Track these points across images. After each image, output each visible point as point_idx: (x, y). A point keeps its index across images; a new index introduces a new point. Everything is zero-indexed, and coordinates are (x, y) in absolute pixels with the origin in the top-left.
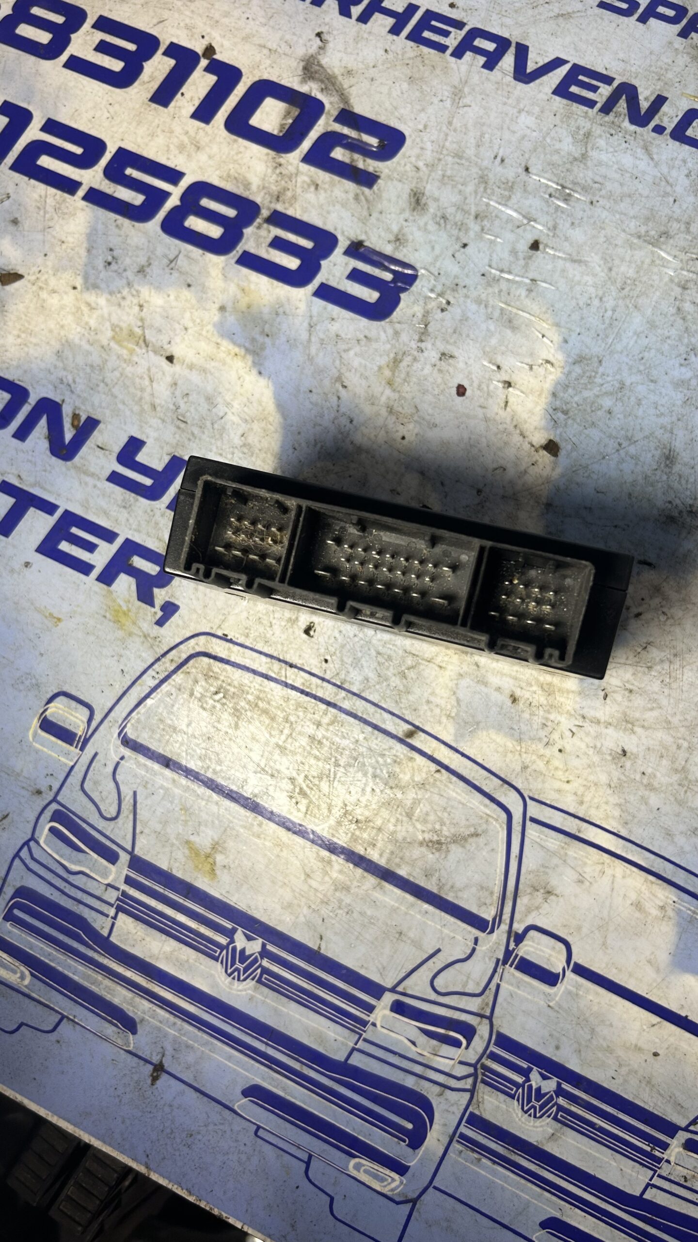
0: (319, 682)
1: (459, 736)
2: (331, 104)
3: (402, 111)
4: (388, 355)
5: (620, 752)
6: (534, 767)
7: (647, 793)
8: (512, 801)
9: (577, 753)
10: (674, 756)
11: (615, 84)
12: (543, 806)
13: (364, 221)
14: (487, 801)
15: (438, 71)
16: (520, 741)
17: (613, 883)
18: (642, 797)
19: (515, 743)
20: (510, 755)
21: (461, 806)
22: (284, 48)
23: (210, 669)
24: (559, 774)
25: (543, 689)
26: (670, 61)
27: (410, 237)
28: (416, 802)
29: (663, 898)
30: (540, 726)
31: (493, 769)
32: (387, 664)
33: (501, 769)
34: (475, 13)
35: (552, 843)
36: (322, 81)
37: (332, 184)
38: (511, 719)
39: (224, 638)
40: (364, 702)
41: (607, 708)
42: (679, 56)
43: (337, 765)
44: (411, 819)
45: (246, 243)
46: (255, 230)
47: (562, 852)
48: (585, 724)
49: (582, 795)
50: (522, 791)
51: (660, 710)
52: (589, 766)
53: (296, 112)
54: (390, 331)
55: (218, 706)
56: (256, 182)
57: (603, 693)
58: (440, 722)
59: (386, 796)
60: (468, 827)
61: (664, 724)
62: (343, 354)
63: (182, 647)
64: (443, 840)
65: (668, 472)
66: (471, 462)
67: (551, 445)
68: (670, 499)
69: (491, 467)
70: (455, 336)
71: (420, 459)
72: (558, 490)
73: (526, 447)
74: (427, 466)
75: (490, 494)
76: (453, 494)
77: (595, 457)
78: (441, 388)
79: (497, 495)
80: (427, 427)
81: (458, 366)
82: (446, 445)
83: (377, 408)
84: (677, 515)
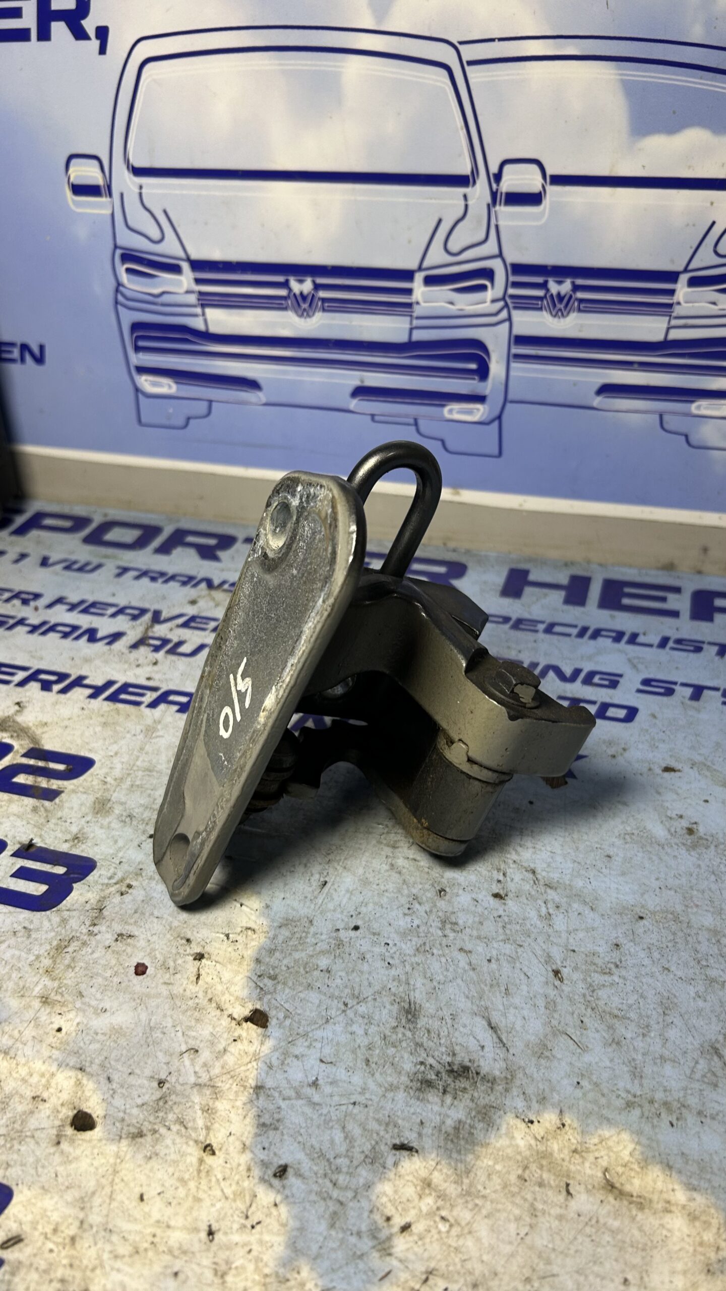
2: (20, 746)
3: (94, 745)
4: (50, 943)
13: (39, 827)
15: (133, 717)
27: (91, 835)
34: (170, 682)
36: (15, 731)
37: (11, 802)
54: (56, 919)
65: (412, 1027)
66: (151, 1047)
67: (258, 1015)
68: (421, 1059)
69: (178, 1050)
70: (137, 915)
71: (81, 1051)
72: (270, 1067)
73: (225, 1022)
74: (89, 1059)
75: (177, 1085)
76: (124, 1091)
77: (316, 1023)
78: (116, 969)
79: (186, 1084)
80: (94, 1013)
81: (138, 945)
82: (117, 1032)
83: (28, 1000)
84: (434, 1077)
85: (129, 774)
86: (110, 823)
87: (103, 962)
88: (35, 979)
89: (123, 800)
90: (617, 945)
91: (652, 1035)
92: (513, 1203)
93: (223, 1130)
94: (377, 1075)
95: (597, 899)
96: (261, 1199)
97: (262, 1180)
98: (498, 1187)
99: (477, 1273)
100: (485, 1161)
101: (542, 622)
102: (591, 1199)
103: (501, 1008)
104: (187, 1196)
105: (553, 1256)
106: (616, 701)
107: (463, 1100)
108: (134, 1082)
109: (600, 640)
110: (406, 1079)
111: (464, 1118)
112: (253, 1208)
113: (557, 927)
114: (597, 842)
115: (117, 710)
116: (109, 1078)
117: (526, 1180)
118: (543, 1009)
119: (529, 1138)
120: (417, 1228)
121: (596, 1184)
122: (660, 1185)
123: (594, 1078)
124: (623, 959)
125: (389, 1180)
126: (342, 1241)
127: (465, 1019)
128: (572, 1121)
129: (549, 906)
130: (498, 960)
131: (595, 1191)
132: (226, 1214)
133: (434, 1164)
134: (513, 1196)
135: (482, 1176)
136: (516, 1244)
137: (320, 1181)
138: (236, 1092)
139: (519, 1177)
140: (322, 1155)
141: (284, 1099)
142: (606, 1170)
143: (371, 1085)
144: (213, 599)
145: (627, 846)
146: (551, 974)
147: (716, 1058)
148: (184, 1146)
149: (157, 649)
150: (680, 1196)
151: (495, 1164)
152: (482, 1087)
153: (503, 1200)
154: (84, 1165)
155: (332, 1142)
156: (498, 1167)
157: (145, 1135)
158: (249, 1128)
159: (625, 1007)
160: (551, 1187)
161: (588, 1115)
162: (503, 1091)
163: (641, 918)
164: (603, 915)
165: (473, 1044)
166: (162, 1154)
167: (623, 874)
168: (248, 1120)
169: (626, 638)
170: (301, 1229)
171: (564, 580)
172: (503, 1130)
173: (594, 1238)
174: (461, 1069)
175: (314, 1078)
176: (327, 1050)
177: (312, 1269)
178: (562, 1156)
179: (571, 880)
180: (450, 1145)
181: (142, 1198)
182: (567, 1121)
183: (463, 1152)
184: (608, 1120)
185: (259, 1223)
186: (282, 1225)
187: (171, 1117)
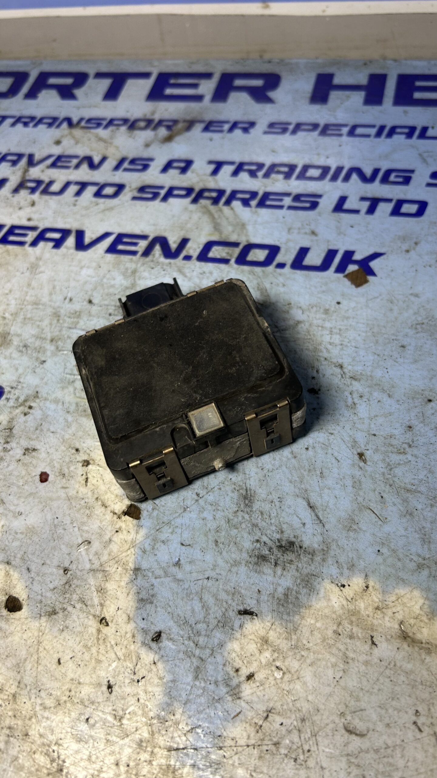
11: (150, 239)
26: (187, 218)
34: (46, 221)
42: (194, 214)
65: (249, 511)
66: (56, 541)
67: (133, 509)
68: (257, 538)
69: (76, 542)
70: (38, 432)
71: (7, 548)
72: (144, 552)
73: (109, 516)
74: (13, 554)
75: (77, 571)
76: (40, 578)
77: (176, 512)
78: (26, 478)
79: (84, 570)
80: (13, 517)
81: (41, 457)
82: (31, 531)
84: (267, 552)
85: (21, 309)
86: (11, 353)
87: (16, 473)
89: (19, 332)
90: (410, 427)
92: (330, 653)
93: (113, 606)
94: (224, 553)
95: (393, 387)
96: (144, 659)
97: (144, 644)
98: (319, 641)
99: (304, 710)
100: (308, 620)
101: (345, 125)
102: (390, 647)
103: (318, 490)
104: (91, 659)
105: (361, 694)
106: (409, 197)
107: (290, 571)
108: (46, 571)
109: (395, 137)
110: (246, 555)
111: (291, 586)
112: (139, 666)
113: (361, 415)
114: (393, 334)
115: (8, 251)
116: (28, 569)
117: (340, 635)
118: (351, 488)
119: (341, 599)
120: (259, 677)
121: (393, 634)
123: (392, 546)
124: (415, 439)
125: (237, 639)
126: (204, 689)
127: (289, 501)
128: (375, 583)
129: (354, 396)
130: (314, 448)
131: (393, 640)
132: (119, 671)
133: (269, 624)
134: (330, 647)
135: (306, 632)
136: (333, 686)
137: (186, 642)
138: (120, 574)
139: (335, 632)
140: (186, 622)
141: (156, 578)
142: (401, 623)
143: (220, 562)
144: (73, 137)
145: (418, 335)
146: (357, 457)
148: (86, 621)
149: (33, 190)
151: (316, 622)
152: (305, 559)
153: (323, 651)
154: (16, 638)
155: (193, 611)
156: (319, 625)
157: (58, 613)
158: (131, 603)
159: (416, 482)
160: (359, 638)
161: (387, 577)
162: (321, 561)
163: (430, 401)
164: (398, 401)
165: (296, 523)
166: (71, 627)
167: (416, 361)
168: (130, 597)
169: (417, 133)
170: (174, 681)
171: (363, 80)
172: (322, 594)
173: (392, 679)
174: (288, 545)
175: (177, 559)
176: (186, 535)
177: (184, 712)
178: (367, 613)
179: (372, 371)
180: (282, 609)
181: (59, 662)
182: (371, 584)
183: (291, 614)
184: (403, 580)
185: (143, 677)
186: (160, 678)
187: (75, 597)
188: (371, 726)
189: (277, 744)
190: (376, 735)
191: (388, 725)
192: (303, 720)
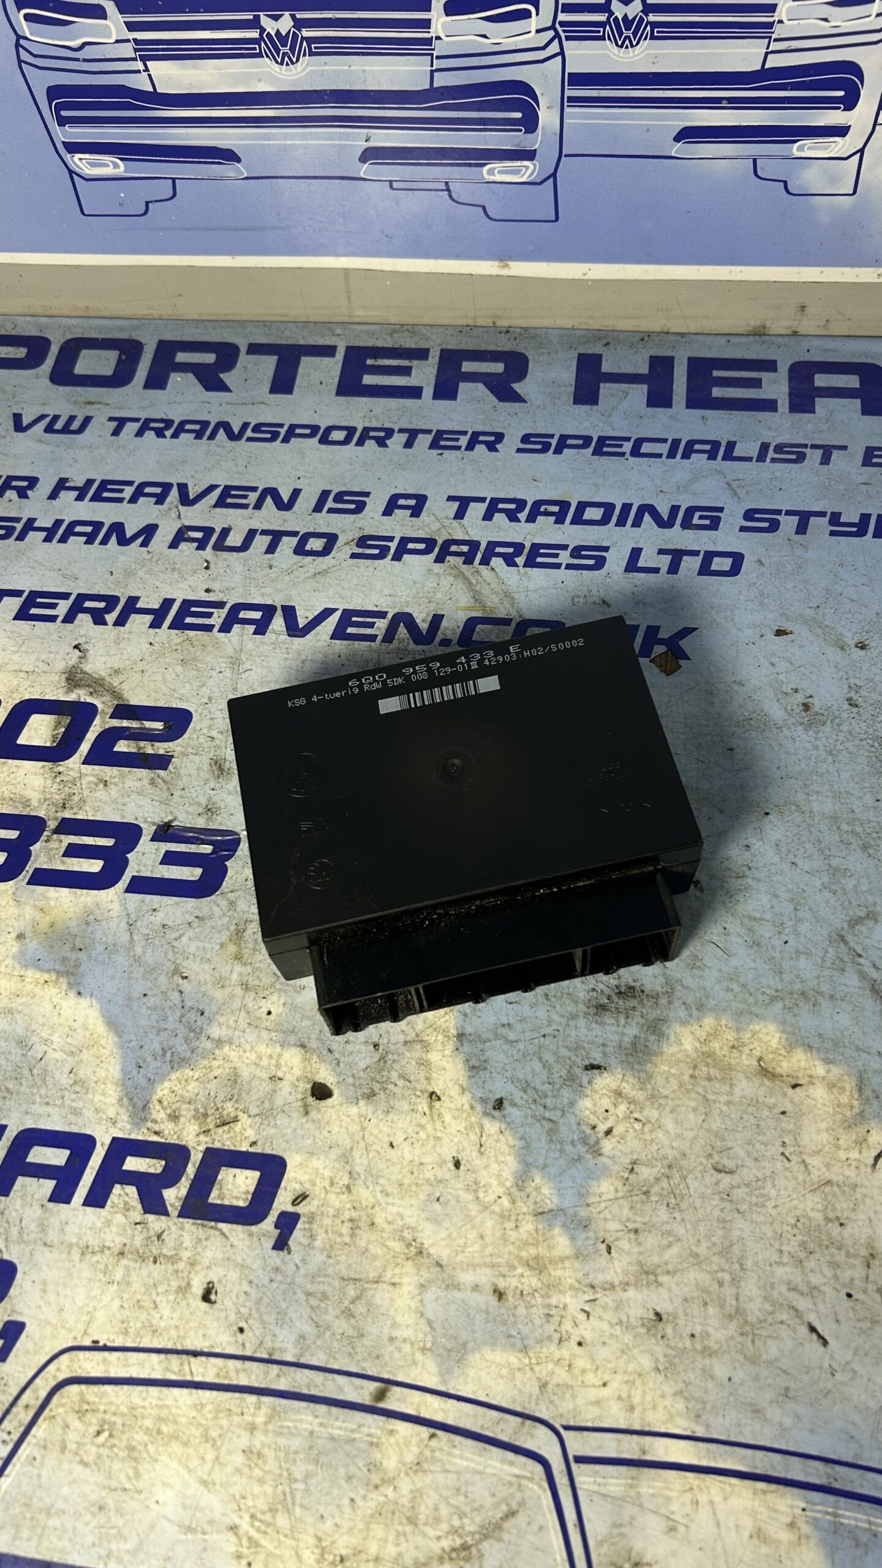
0: (238, 1364)
1: (445, 1373)
2: (103, 704)
3: (182, 691)
4: (228, 929)
5: (652, 1317)
6: (555, 1380)
7: (707, 1361)
8: (542, 1441)
9: (602, 1339)
10: (719, 1298)
11: (390, 616)
12: (586, 1433)
13: (166, 803)
14: (510, 1456)
15: (210, 648)
16: (525, 1349)
17: (714, 1513)
18: (703, 1370)
19: (520, 1355)
20: (518, 1374)
21: (478, 1477)
22: (43, 666)
23: (83, 1400)
24: (590, 1377)
25: (531, 1268)
26: (435, 585)
27: (222, 804)
28: (417, 1495)
29: (787, 1510)
30: (544, 1320)
31: (504, 1405)
32: (323, 1305)
33: (514, 1401)
34: (233, 592)
35: (616, 1485)
36: (89, 686)
37: (122, 776)
38: (504, 1323)
39: (95, 1347)
40: (306, 1371)
41: (616, 1262)
42: (442, 578)
43: (292, 1480)
44: (416, 1525)
45: (36, 860)
46: (44, 844)
47: (632, 1493)
48: (598, 1296)
49: (629, 1397)
50: (551, 1421)
51: (679, 1244)
52: (623, 1352)
53: (67, 720)
54: (224, 903)
55: (105, 1452)
56: (34, 797)
57: (603, 1247)
58: (415, 1363)
59: (373, 1504)
60: (497, 1505)
61: (691, 1260)
62: (175, 944)
63: (38, 1381)
64: (469, 1540)
68: (592, 986)
71: (296, 1030)
74: (305, 1036)
75: (390, 1047)
76: (345, 1060)
79: (398, 1044)
80: (293, 992)
83: (229, 989)
84: (606, 1001)
88: (228, 968)
90: (748, 846)
91: (787, 931)
92: (689, 1098)
93: (441, 1078)
94: (558, 1007)
96: (488, 1129)
97: (485, 1114)
98: (676, 1087)
99: (670, 1157)
100: (662, 1067)
101: (626, 438)
102: (750, 1084)
104: (428, 1136)
105: (726, 1134)
106: (720, 547)
107: (635, 1018)
108: (351, 1051)
109: (694, 457)
110: (583, 1006)
111: (638, 1034)
112: (484, 1138)
114: (719, 735)
115: (190, 640)
116: (329, 1051)
117: (696, 1078)
118: (689, 921)
120: (618, 1130)
121: (753, 1072)
122: (803, 1064)
123: (742, 980)
124: (756, 860)
125: (587, 1096)
126: (561, 1151)
128: (727, 1021)
131: (753, 1078)
132: (464, 1146)
133: (621, 1076)
134: (688, 1092)
135: (660, 1080)
136: (696, 1130)
137: (532, 1106)
138: (442, 1042)
139: (691, 1076)
140: (528, 1085)
141: (484, 1042)
142: (760, 1059)
143: (555, 1017)
145: (748, 735)
146: (693, 887)
147: (842, 945)
148: (413, 1098)
149: (202, 545)
150: (820, 1070)
151: (670, 1068)
152: (649, 1003)
153: (681, 1097)
154: (334, 1128)
155: (533, 1071)
156: (673, 1071)
157: (378, 1093)
158: (462, 1073)
160: (716, 1078)
161: (740, 1014)
162: (667, 1004)
163: (768, 814)
164: (732, 817)
166: (397, 1107)
168: (461, 1066)
169: (722, 451)
170: (527, 1147)
171: (642, 366)
172: (672, 1038)
173: (756, 1115)
174: (628, 990)
175: (506, 1019)
177: (543, 1177)
178: (723, 1053)
180: (631, 1059)
181: (392, 1146)
182: (723, 1022)
183: (642, 1063)
184: (757, 1016)
186: (510, 1147)
187: (394, 1075)
188: (740, 1163)
189: (647, 1193)
190: (746, 1170)
191: (756, 1159)
192: (670, 1167)
